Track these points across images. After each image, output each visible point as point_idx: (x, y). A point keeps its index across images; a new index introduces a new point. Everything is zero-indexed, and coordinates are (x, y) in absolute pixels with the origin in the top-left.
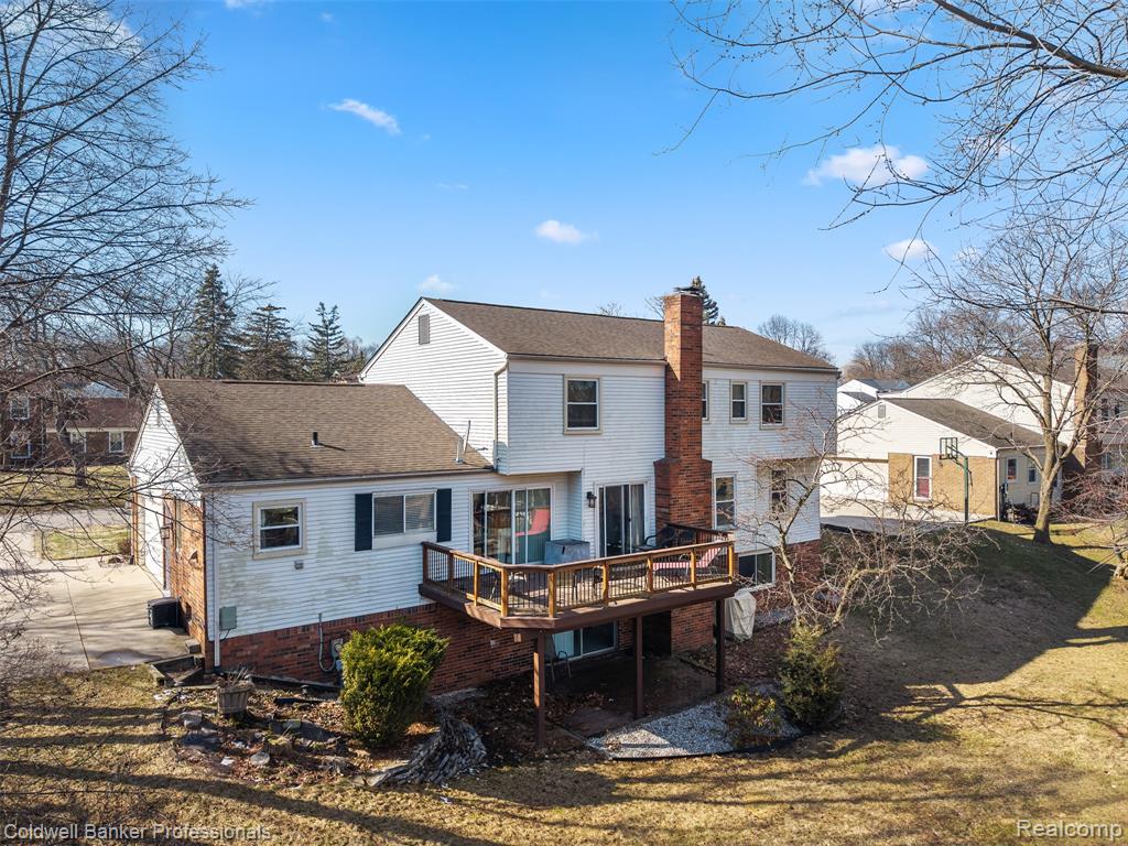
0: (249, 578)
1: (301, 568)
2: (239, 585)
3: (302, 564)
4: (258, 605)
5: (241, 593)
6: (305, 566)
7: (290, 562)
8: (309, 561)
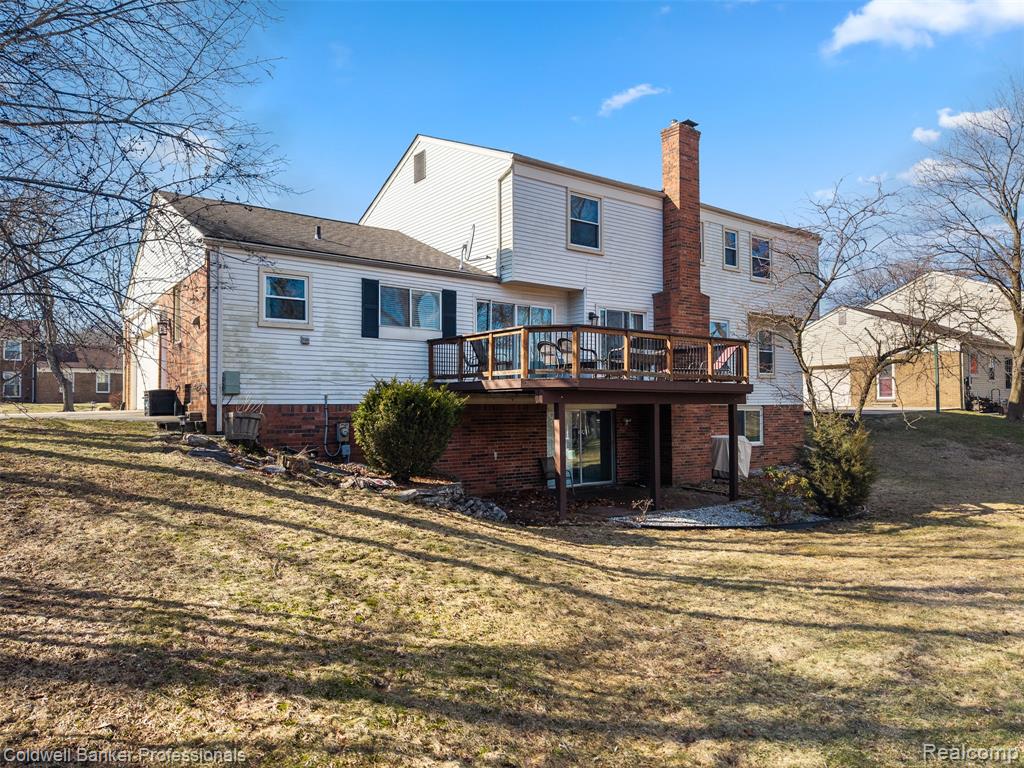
0: (254, 345)
1: (308, 344)
2: (242, 351)
3: (308, 340)
4: (262, 375)
5: (246, 360)
6: (311, 343)
7: (296, 336)
8: (315, 338)
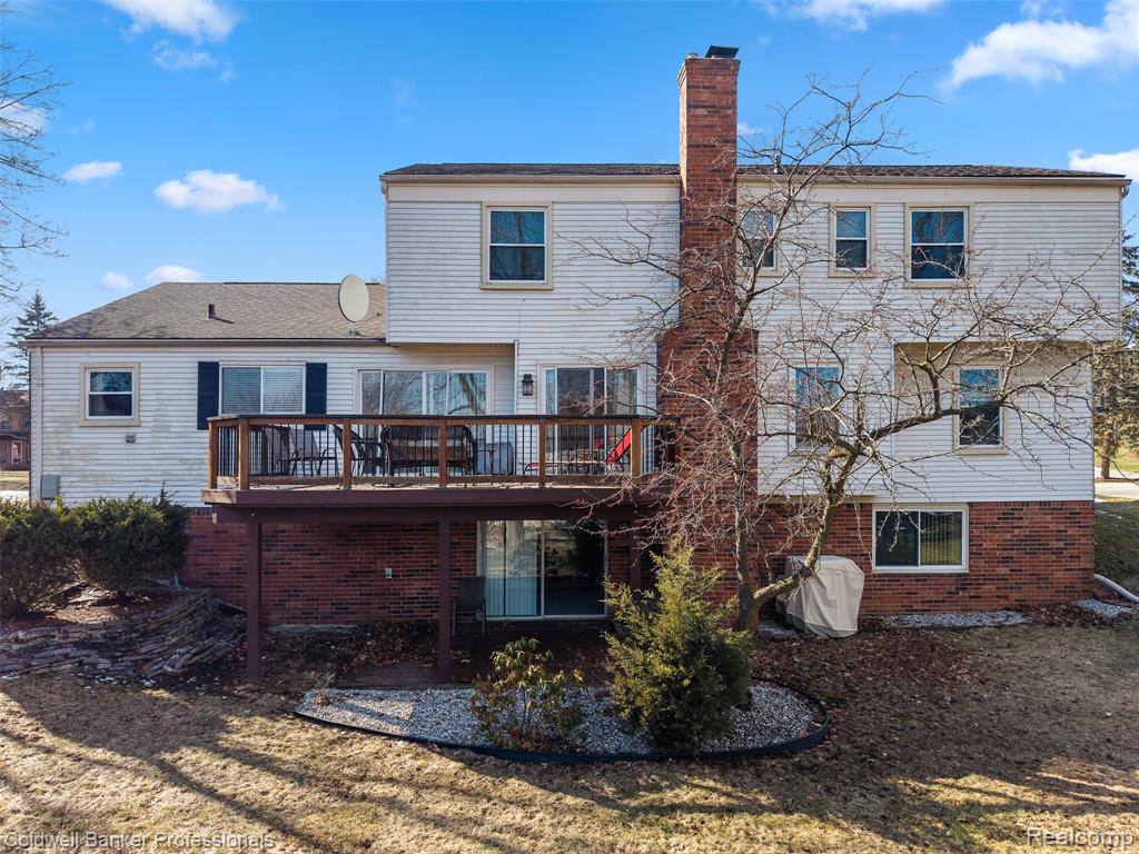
0: (76, 446)
1: (133, 442)
2: (64, 453)
3: (134, 438)
4: (84, 478)
5: (67, 462)
6: (138, 441)
7: (122, 434)
8: (142, 435)
